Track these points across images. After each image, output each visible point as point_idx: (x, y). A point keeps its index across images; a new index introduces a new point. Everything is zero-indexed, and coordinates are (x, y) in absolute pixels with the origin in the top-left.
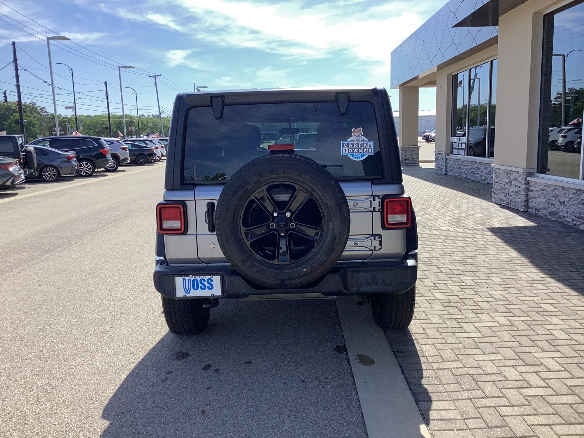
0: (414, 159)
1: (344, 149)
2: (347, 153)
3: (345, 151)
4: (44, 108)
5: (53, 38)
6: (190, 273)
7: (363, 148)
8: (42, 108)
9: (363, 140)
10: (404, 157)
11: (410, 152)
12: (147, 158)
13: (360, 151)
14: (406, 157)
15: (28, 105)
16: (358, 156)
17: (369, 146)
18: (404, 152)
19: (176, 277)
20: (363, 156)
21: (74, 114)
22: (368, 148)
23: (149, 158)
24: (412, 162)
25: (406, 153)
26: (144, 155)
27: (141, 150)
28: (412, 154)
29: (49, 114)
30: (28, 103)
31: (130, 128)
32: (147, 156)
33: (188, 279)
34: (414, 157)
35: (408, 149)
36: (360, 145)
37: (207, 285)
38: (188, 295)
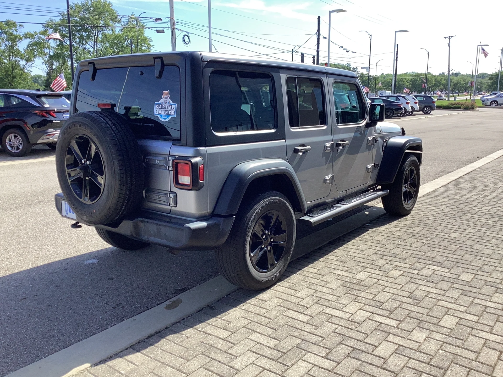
1: (156, 110)
2: (158, 114)
3: (157, 112)
4: (356, 68)
5: (334, 11)
7: (168, 110)
8: (355, 68)
9: (169, 103)
12: (394, 112)
13: (167, 112)
15: (345, 66)
16: (164, 117)
17: (172, 108)
20: (168, 117)
21: (368, 73)
22: (172, 110)
23: (395, 112)
26: (392, 110)
27: (390, 105)
29: (359, 73)
30: (344, 65)
31: (423, 85)
32: (394, 111)
36: (167, 107)
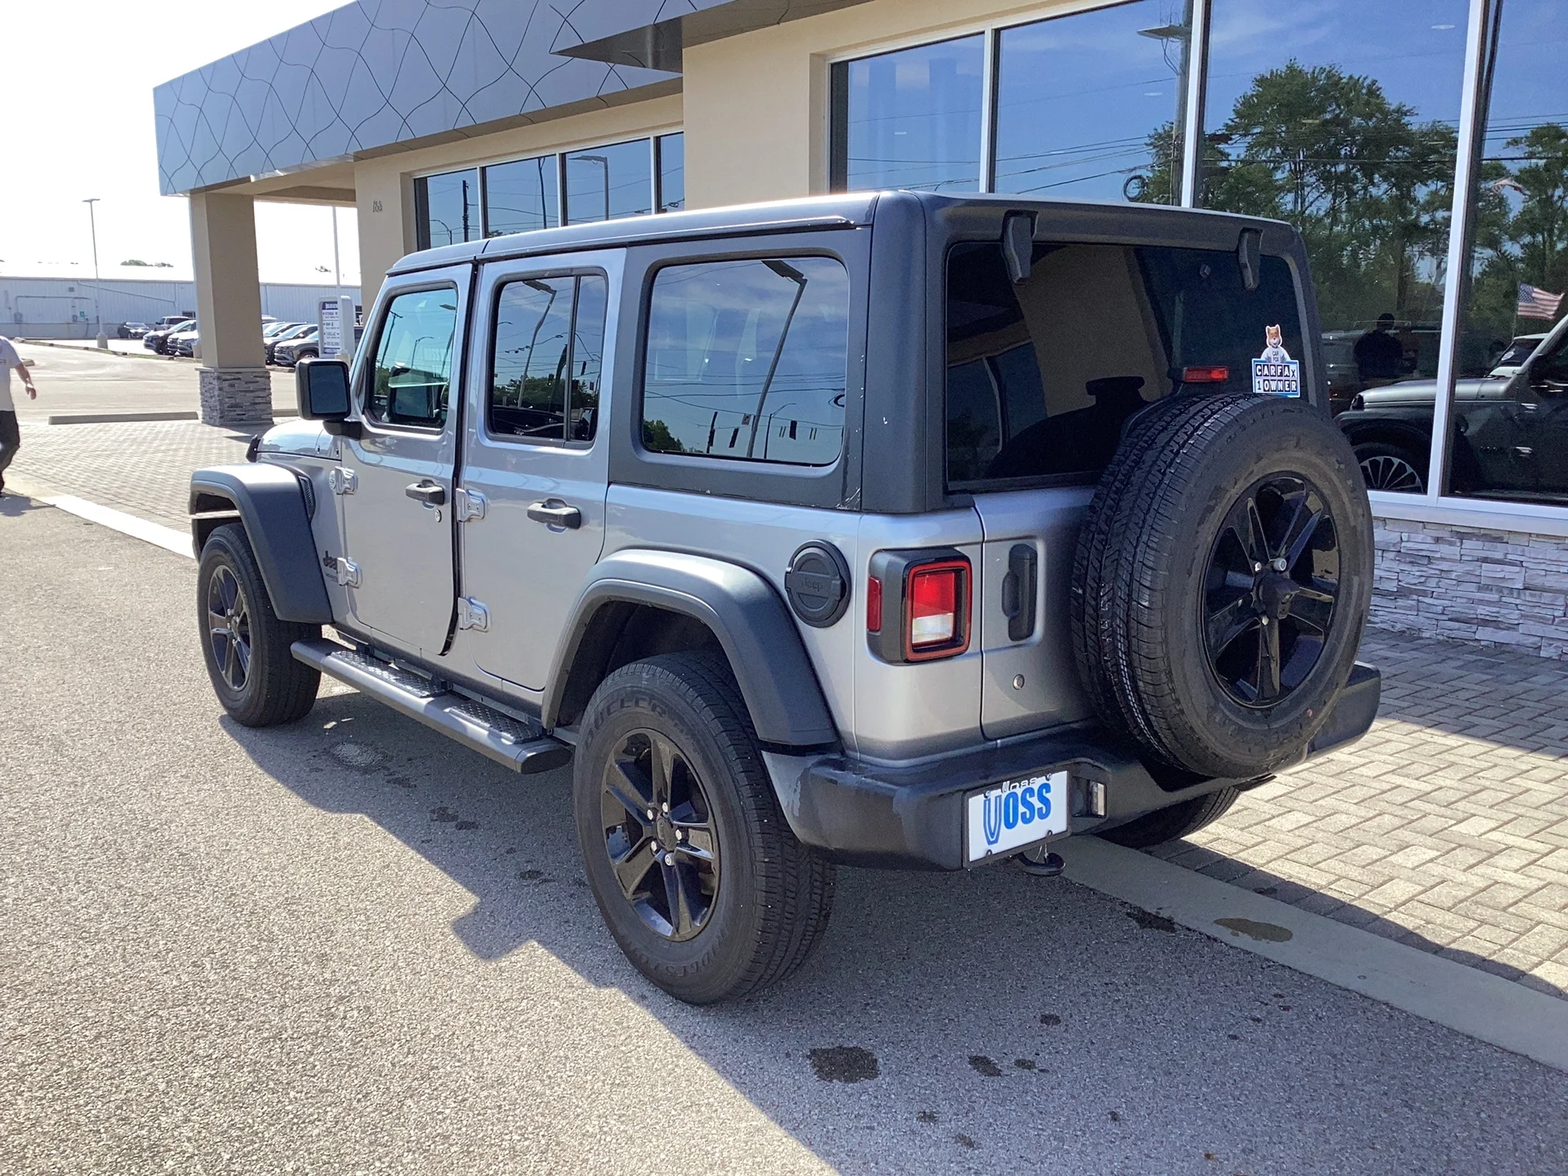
0: (257, 407)
3: (1259, 386)
6: (1003, 778)
9: (1283, 359)
10: (227, 400)
11: (244, 386)
13: (1280, 386)
14: (233, 401)
17: (1291, 374)
18: (226, 384)
19: (971, 796)
22: (1291, 379)
24: (253, 413)
25: (232, 389)
28: (252, 391)
33: (996, 798)
34: (259, 400)
35: (240, 376)
36: (1279, 371)
37: (1038, 805)
38: (996, 849)
